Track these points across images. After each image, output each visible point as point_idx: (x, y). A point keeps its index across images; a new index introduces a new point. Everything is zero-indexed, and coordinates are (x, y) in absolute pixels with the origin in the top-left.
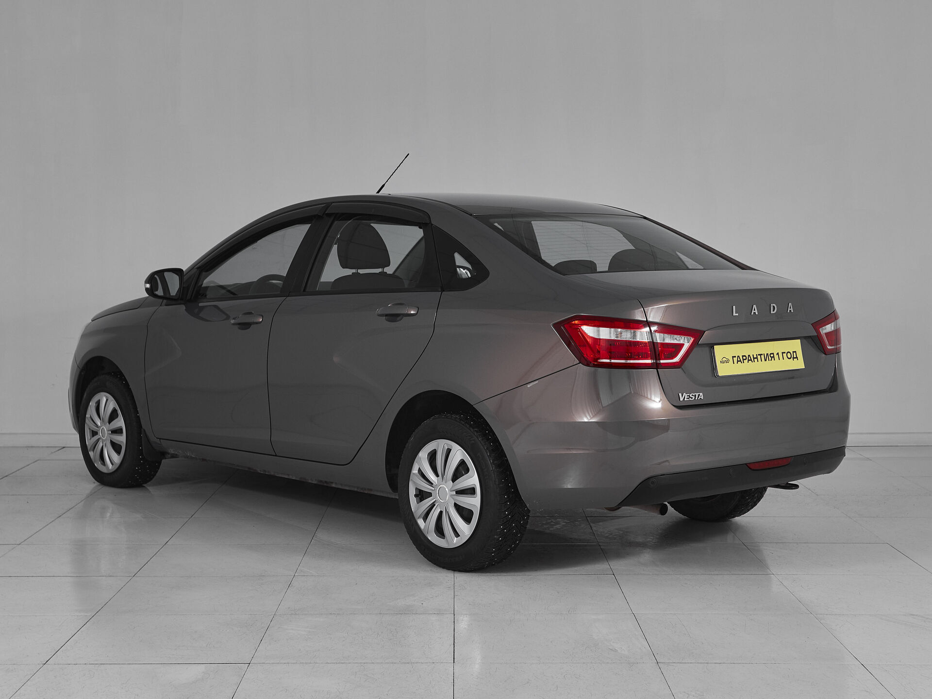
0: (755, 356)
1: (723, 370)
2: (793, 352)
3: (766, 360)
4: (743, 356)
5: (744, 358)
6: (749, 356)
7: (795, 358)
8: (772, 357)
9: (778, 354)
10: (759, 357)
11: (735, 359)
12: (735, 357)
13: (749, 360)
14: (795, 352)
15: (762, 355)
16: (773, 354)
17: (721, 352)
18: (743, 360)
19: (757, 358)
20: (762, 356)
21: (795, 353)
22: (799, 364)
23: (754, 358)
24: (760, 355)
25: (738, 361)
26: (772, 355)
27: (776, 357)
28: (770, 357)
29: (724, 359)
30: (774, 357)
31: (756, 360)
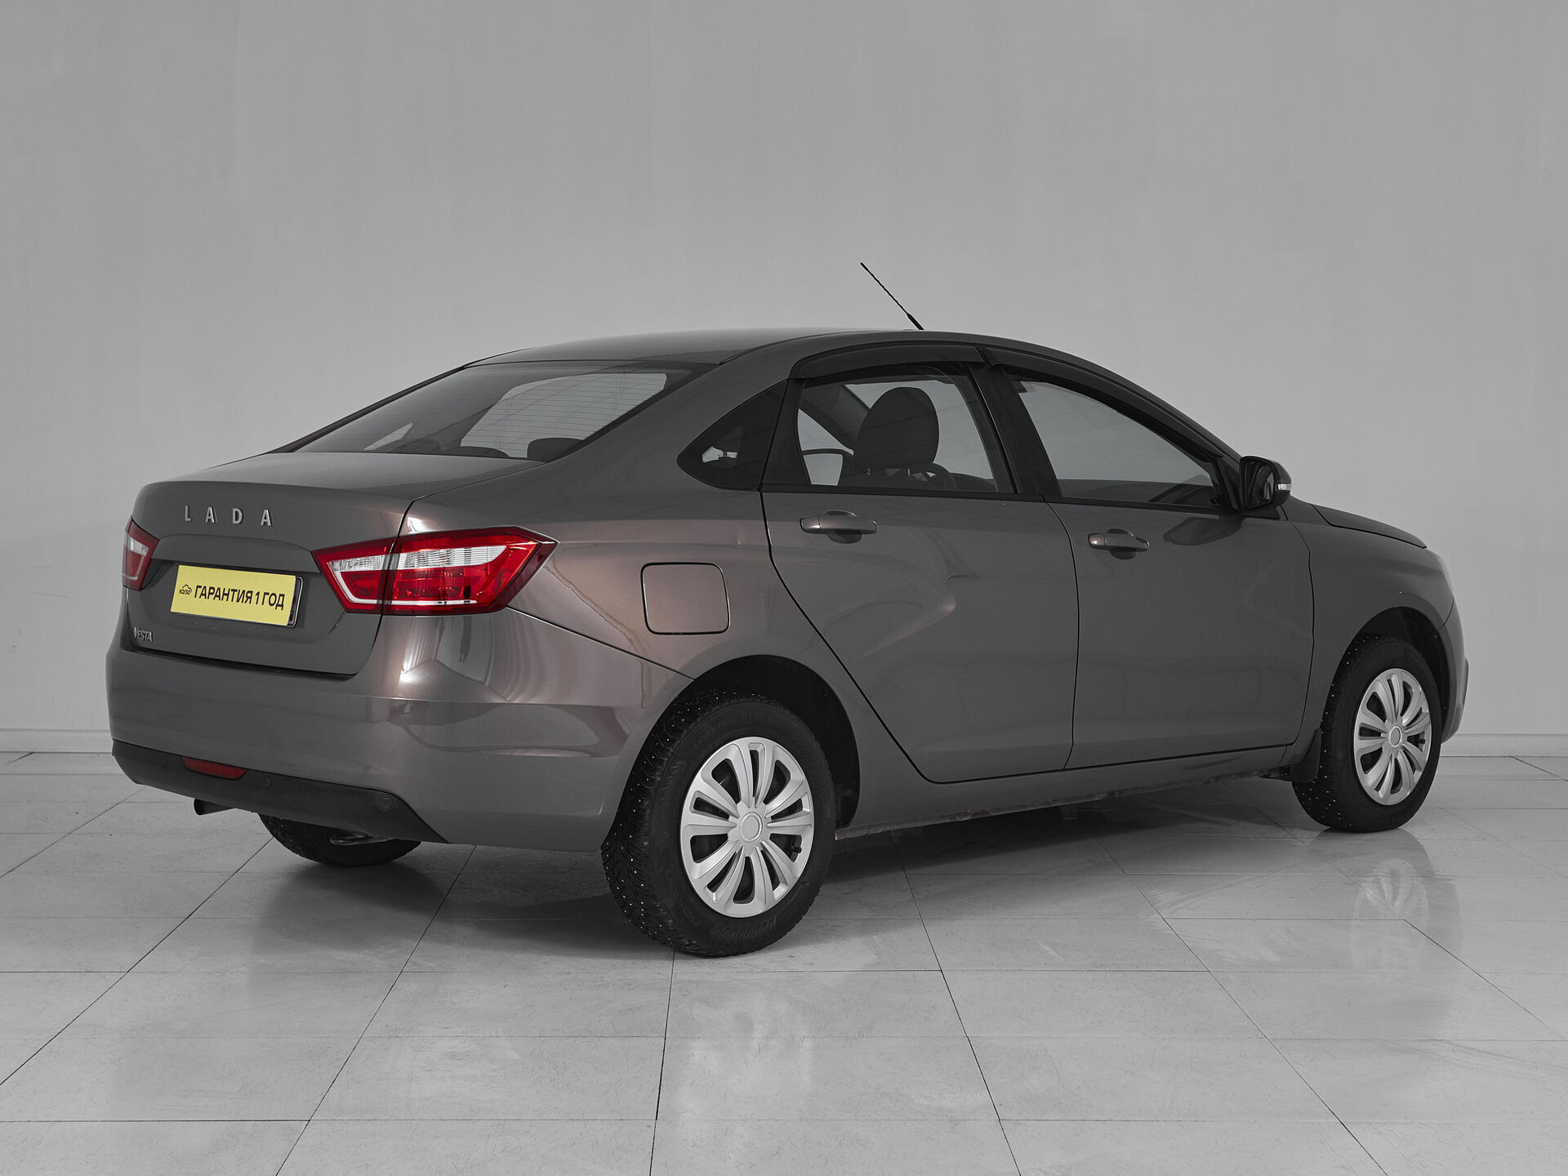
0: (226, 592)
1: (181, 604)
2: (281, 595)
3: (238, 601)
4: (211, 588)
5: (212, 591)
6: (219, 589)
7: (280, 606)
8: (248, 597)
9: (258, 594)
10: (231, 593)
11: (200, 590)
12: (200, 587)
13: (216, 596)
14: (283, 595)
15: (236, 590)
16: (251, 592)
17: (187, 576)
18: (210, 593)
19: (228, 595)
20: (236, 593)
21: (281, 598)
22: (281, 617)
23: (224, 594)
24: (234, 591)
25: (202, 594)
26: (249, 595)
27: (254, 598)
28: (246, 596)
29: (186, 588)
30: (251, 598)
31: (225, 597)
